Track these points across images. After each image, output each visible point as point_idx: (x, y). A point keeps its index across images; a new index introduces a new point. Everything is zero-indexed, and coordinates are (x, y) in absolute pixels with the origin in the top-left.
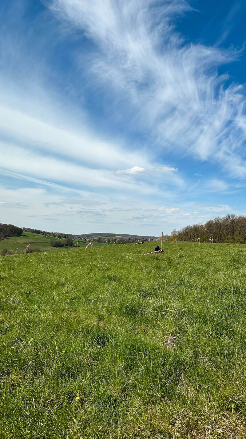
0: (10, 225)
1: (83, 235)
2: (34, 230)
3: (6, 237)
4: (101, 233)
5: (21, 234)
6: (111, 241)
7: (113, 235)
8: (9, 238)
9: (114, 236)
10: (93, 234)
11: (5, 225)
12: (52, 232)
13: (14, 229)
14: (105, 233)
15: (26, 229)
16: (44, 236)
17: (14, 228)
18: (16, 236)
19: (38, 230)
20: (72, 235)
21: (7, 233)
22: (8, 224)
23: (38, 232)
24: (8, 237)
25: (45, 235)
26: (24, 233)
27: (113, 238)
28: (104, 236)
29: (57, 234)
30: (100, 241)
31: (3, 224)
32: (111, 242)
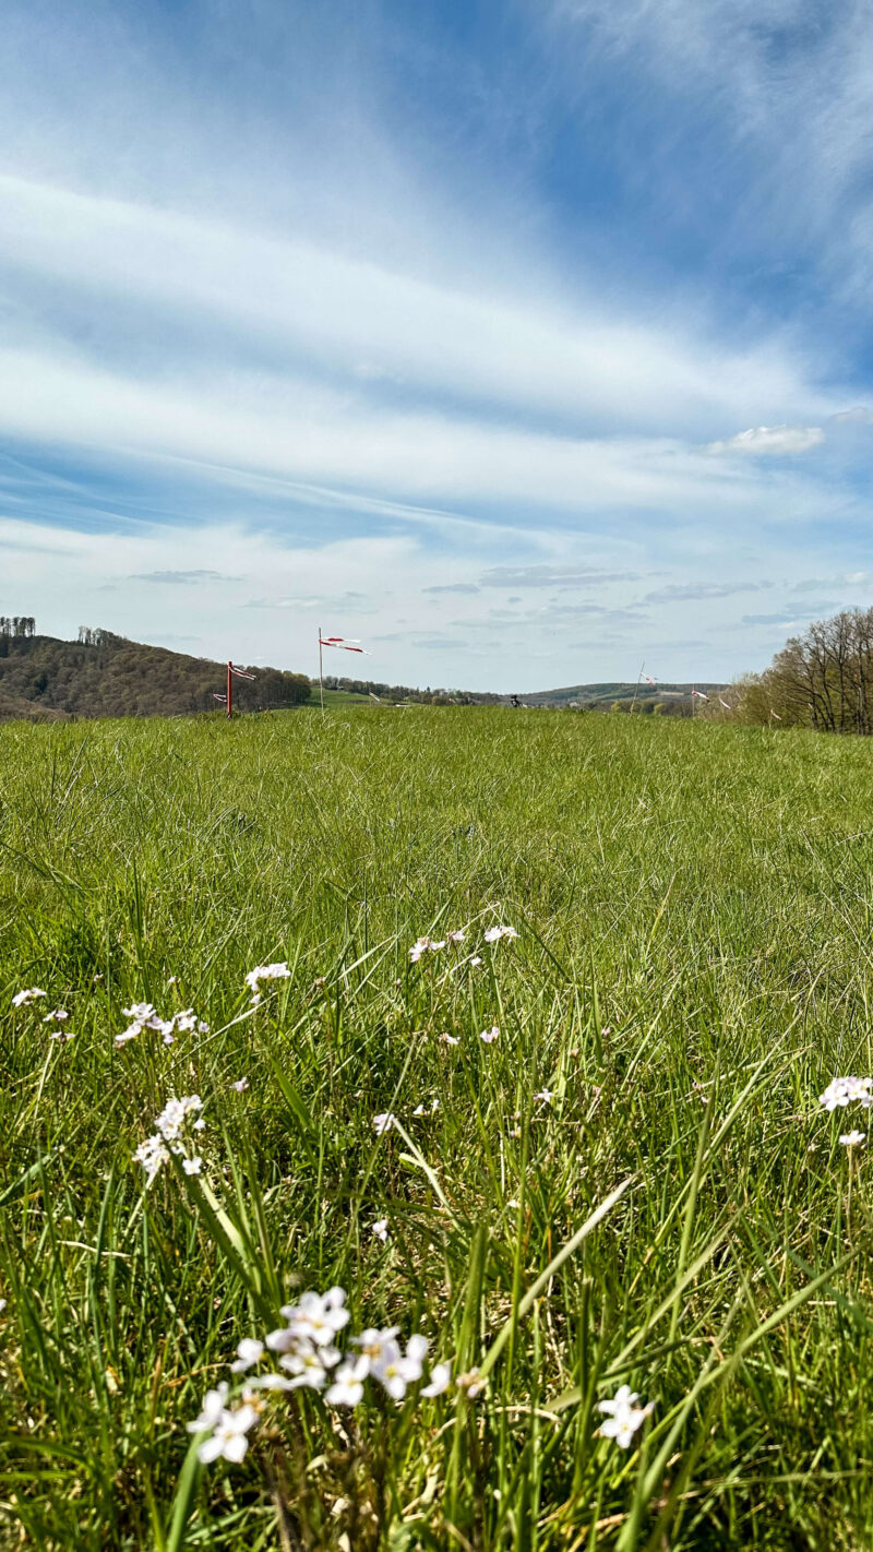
0: (269, 670)
1: (541, 695)
2: (361, 683)
4: (604, 685)
5: (307, 699)
7: (651, 689)
9: (655, 690)
10: (578, 687)
12: (428, 689)
13: (279, 682)
14: (621, 684)
15: (336, 680)
16: (389, 704)
17: (282, 681)
19: (375, 683)
20: (497, 695)
21: (257, 698)
22: (260, 667)
23: (376, 690)
25: (393, 698)
27: (645, 700)
28: (617, 694)
29: (445, 693)
31: (246, 667)
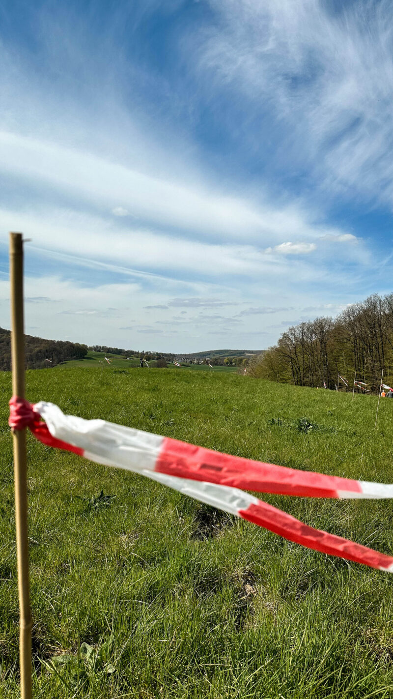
0: (68, 342)
1: (194, 355)
2: (112, 348)
3: (60, 361)
4: (222, 350)
5: (85, 356)
6: (234, 362)
8: (65, 363)
9: (244, 353)
10: (210, 351)
11: (60, 343)
12: (142, 351)
13: (72, 348)
14: (229, 350)
15: (100, 347)
16: (124, 358)
17: (74, 347)
18: (76, 359)
19: (119, 348)
20: (174, 354)
21: (61, 355)
22: (63, 341)
23: (119, 352)
24: (63, 362)
25: (126, 356)
26: (89, 353)
27: (238, 358)
28: (227, 354)
30: (215, 363)
31: (57, 341)
32: (234, 364)
